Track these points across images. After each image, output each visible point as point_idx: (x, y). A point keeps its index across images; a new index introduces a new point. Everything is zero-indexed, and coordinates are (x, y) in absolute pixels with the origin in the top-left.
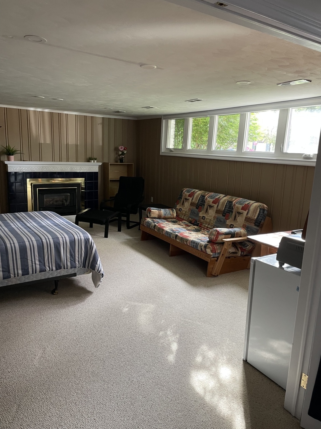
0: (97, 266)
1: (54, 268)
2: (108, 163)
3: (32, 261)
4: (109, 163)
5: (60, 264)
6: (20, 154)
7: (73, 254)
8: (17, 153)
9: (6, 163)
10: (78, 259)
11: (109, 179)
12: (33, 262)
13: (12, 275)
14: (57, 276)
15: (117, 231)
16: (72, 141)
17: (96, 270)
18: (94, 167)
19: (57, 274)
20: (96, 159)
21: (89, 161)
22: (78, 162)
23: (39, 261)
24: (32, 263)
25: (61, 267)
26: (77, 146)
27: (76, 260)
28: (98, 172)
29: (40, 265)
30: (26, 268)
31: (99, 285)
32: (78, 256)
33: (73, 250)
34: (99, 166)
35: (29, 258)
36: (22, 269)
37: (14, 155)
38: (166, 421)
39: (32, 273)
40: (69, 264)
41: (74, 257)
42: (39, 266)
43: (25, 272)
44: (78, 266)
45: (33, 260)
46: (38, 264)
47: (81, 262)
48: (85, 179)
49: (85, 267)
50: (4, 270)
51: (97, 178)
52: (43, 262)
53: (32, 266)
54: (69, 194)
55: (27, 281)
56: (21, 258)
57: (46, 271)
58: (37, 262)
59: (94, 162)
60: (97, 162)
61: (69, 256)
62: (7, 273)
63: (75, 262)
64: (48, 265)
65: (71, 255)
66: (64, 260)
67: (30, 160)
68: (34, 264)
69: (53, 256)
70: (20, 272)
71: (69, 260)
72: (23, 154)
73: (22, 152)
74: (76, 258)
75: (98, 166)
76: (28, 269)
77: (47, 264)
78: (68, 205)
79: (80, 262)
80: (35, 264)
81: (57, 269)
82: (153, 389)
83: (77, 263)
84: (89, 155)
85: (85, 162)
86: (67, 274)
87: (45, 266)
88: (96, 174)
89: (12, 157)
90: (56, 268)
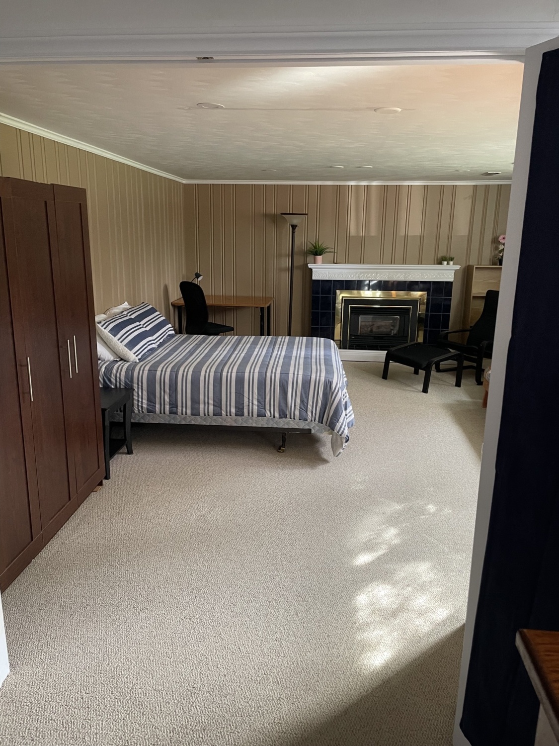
0: (338, 425)
1: (277, 415)
2: (473, 266)
3: (249, 399)
4: (475, 267)
5: (285, 410)
6: (333, 253)
7: (305, 400)
8: (327, 252)
9: (309, 267)
10: (311, 408)
11: (472, 295)
12: (251, 402)
13: (224, 413)
14: (284, 427)
15: (452, 385)
16: (415, 229)
17: (336, 431)
18: (446, 273)
19: (283, 424)
20: (452, 259)
21: (440, 263)
22: (421, 264)
23: (259, 401)
24: (249, 402)
25: (287, 415)
26: (422, 238)
27: (308, 409)
28: (452, 282)
29: (258, 406)
30: (241, 407)
31: (340, 453)
32: (311, 404)
33: (305, 394)
34: (456, 271)
35: (246, 394)
36: (236, 407)
37: (323, 255)
38: (268, 637)
39: (247, 415)
40: (297, 413)
41: (306, 405)
42: (257, 408)
43: (240, 413)
44: (310, 418)
45: (251, 398)
46: (255, 405)
47: (316, 414)
48: (428, 294)
49: (322, 423)
50: (216, 404)
51: (449, 293)
52: (263, 403)
53: (249, 405)
54: (398, 317)
55: (244, 425)
56: (236, 393)
57: (265, 416)
58: (255, 402)
59: (448, 264)
60: (453, 264)
61: (299, 402)
62: (219, 409)
63: (307, 413)
64: (269, 408)
65: (302, 401)
66: (291, 407)
67: (347, 262)
68: (251, 404)
69: (277, 397)
70: (233, 410)
71: (298, 407)
72: (337, 253)
73: (336, 251)
74: (309, 406)
75: (454, 271)
76: (243, 408)
77: (267, 407)
78: (396, 335)
79: (314, 414)
80: (253, 404)
81: (280, 417)
82: (289, 598)
83: (309, 414)
84: (442, 253)
85: (434, 264)
86: (297, 427)
87: (265, 409)
88: (449, 284)
89: (319, 258)
90: (280, 415)
